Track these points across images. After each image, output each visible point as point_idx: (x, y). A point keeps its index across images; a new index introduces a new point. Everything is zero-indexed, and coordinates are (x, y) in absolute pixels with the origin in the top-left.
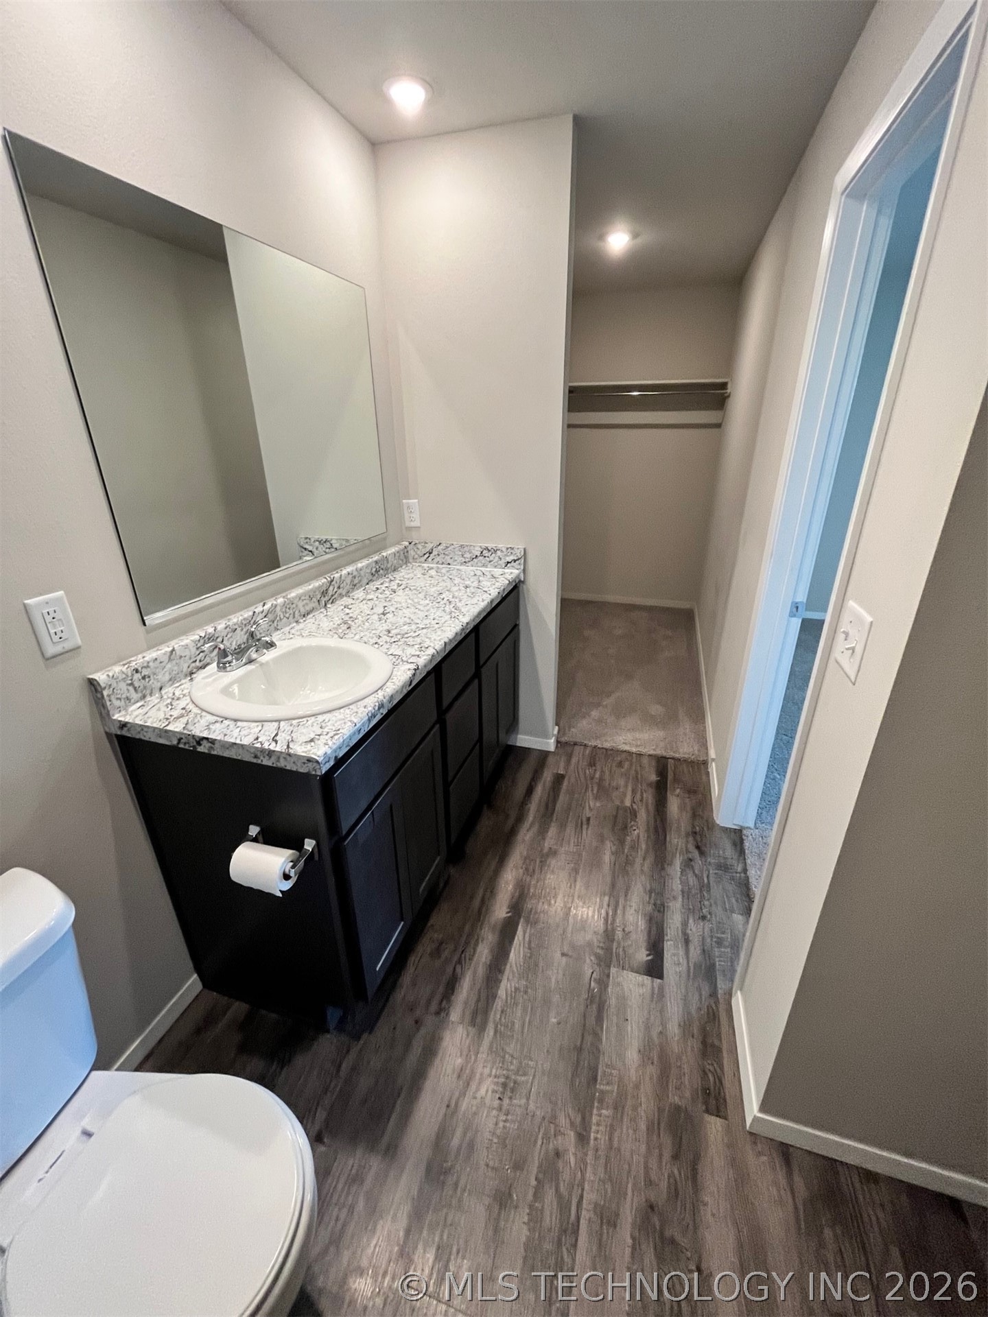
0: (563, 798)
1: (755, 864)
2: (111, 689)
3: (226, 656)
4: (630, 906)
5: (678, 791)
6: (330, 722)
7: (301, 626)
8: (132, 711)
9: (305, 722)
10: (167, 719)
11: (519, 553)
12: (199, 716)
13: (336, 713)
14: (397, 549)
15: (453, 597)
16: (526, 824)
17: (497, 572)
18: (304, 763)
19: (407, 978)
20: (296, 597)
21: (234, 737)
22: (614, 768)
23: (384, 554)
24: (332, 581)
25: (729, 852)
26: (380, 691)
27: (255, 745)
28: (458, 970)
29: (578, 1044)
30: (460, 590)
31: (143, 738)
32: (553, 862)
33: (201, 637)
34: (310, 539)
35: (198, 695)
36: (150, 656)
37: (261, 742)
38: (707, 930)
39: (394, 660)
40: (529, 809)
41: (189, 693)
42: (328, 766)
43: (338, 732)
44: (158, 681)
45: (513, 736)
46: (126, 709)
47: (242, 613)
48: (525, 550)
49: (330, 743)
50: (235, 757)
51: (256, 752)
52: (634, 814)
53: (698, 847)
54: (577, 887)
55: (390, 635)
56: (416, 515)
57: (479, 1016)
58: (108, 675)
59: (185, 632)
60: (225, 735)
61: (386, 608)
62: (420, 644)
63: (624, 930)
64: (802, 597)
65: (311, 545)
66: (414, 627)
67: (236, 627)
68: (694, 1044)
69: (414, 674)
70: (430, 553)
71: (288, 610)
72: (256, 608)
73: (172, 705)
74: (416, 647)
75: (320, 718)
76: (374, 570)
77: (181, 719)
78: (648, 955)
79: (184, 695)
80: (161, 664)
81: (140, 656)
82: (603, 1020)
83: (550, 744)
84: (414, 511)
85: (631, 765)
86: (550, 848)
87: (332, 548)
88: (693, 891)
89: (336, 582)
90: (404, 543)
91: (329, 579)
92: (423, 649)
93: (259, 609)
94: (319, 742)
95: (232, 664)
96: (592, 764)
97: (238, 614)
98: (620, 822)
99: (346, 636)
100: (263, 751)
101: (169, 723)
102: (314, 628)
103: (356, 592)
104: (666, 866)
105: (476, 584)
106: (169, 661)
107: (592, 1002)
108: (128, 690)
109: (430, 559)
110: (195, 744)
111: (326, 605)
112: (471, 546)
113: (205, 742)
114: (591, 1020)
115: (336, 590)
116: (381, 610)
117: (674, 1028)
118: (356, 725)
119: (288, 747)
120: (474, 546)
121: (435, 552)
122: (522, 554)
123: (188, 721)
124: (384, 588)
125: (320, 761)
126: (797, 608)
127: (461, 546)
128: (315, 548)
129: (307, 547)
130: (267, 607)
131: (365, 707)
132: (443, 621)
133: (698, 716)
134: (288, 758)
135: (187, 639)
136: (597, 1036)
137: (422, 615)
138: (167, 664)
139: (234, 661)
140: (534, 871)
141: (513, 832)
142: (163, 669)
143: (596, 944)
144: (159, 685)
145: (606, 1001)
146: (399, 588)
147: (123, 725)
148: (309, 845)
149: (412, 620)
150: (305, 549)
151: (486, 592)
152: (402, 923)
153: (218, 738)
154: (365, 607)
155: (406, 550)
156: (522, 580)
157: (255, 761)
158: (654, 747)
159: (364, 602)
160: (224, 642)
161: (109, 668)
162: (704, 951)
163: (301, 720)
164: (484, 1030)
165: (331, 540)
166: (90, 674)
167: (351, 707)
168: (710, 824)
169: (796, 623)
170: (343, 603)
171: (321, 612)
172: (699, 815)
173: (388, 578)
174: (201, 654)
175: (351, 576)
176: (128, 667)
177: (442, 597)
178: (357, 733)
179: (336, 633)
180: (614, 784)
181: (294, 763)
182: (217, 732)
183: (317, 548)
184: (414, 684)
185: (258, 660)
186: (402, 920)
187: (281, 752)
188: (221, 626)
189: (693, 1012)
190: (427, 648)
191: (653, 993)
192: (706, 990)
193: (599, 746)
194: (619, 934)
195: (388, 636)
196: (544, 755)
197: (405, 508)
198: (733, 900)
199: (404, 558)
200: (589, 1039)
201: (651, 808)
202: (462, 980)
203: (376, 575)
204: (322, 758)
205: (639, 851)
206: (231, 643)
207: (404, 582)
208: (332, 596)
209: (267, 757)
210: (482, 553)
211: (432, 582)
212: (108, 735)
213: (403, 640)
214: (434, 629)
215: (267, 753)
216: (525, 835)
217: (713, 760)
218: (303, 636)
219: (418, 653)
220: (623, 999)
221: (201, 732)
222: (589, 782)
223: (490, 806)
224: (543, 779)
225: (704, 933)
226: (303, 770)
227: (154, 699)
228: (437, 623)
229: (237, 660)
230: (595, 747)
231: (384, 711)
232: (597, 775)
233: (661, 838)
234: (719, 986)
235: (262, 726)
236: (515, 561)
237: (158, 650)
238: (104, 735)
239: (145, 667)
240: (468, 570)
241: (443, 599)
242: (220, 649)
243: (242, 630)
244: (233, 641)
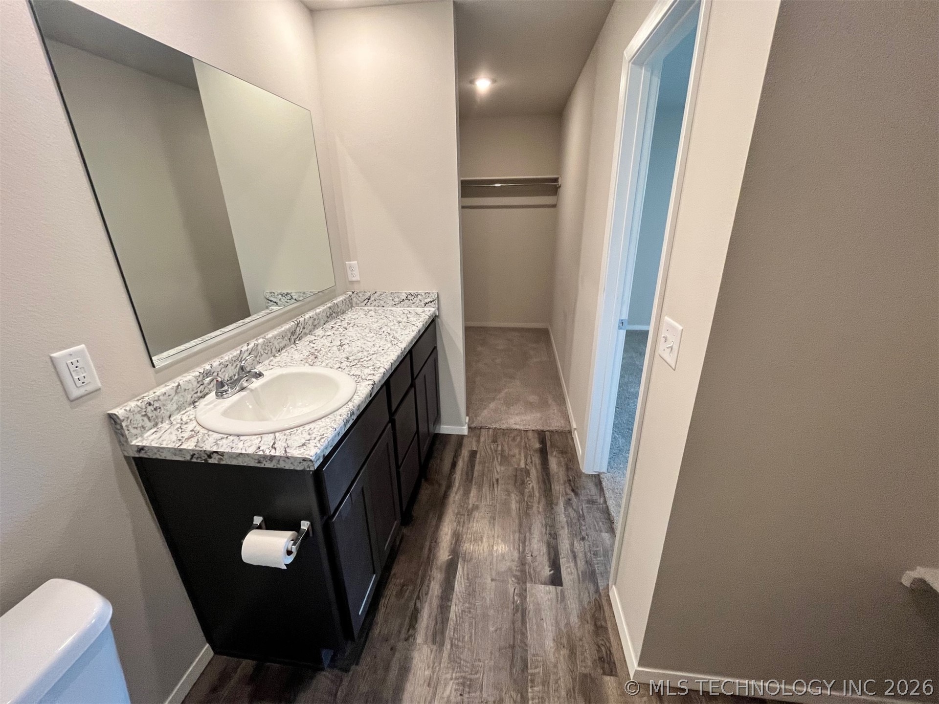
0: (478, 468)
1: (611, 497)
2: (129, 421)
3: (223, 386)
4: (534, 538)
5: (554, 453)
6: (316, 429)
7: (278, 359)
8: (147, 437)
9: (295, 431)
10: (180, 440)
11: (434, 296)
12: (206, 435)
13: (319, 422)
14: (344, 297)
15: (391, 330)
16: (455, 489)
17: (419, 310)
18: (300, 463)
19: (380, 617)
20: (272, 337)
21: (240, 449)
22: (510, 443)
23: (335, 302)
24: (298, 324)
25: (594, 491)
26: (349, 402)
27: (258, 453)
28: (418, 604)
29: (512, 643)
30: (394, 324)
31: (160, 458)
32: (476, 514)
33: (200, 373)
34: (274, 293)
35: (202, 419)
36: (160, 391)
37: (262, 450)
38: (587, 546)
39: (356, 379)
40: (455, 478)
41: (195, 417)
42: (319, 463)
43: (324, 436)
44: (168, 411)
45: (437, 427)
46: (142, 436)
47: (231, 352)
48: (438, 293)
49: (319, 445)
50: (242, 464)
51: (260, 459)
52: (528, 473)
53: (573, 490)
54: (496, 529)
55: (349, 360)
56: (356, 272)
57: (437, 637)
58: (126, 410)
59: (187, 370)
60: (232, 448)
61: (342, 341)
62: (373, 365)
63: (532, 555)
64: (625, 317)
65: (275, 298)
66: (366, 353)
67: (228, 363)
68: (590, 627)
69: (373, 388)
70: (369, 299)
71: (267, 348)
72: (242, 347)
73: (182, 429)
74: (371, 368)
75: (307, 427)
76: (329, 313)
77: (191, 439)
78: (550, 571)
79: (191, 420)
80: (170, 397)
81: (151, 392)
82: (526, 623)
83: (465, 430)
84: (355, 270)
85: (521, 439)
86: (474, 504)
87: (293, 299)
88: (574, 521)
89: (302, 325)
90: (348, 293)
91: (296, 322)
92: (376, 369)
93: (245, 348)
94: (309, 445)
95: (228, 392)
96: (494, 441)
97: (228, 353)
98: (519, 479)
99: (315, 364)
100: (265, 457)
101: (182, 443)
102: (288, 360)
103: (316, 331)
104: (554, 506)
105: (405, 320)
106: (175, 394)
107: (517, 611)
108: (143, 420)
109: (369, 304)
110: (206, 457)
111: (295, 342)
112: (398, 293)
113: (215, 455)
114: (518, 624)
115: (301, 330)
116: (339, 343)
117: (574, 620)
118: (336, 430)
119: (286, 451)
120: (401, 293)
121: (372, 299)
122: (436, 296)
123: (198, 439)
124: (337, 327)
125: (313, 460)
126: (623, 323)
127: (392, 293)
128: (278, 300)
129: (272, 299)
130: (250, 346)
131: (340, 415)
132: (387, 348)
133: (561, 400)
134: (287, 460)
135: (189, 375)
136: (524, 634)
137: (370, 344)
138: (174, 396)
139: (229, 390)
140: (464, 522)
141: (445, 496)
142: (171, 401)
143: (514, 568)
144: (168, 413)
145: (526, 608)
146: (349, 326)
147: (141, 449)
148: (304, 526)
149: (364, 349)
150: (271, 301)
151: (414, 325)
152: (375, 575)
153: (226, 451)
154: (326, 342)
155: (350, 298)
156: (437, 315)
157: (258, 465)
158: (535, 425)
159: (324, 338)
160: (219, 375)
161: (126, 404)
162: (587, 562)
163: (291, 430)
164: (443, 645)
165: (291, 293)
166: (109, 410)
167: (329, 416)
168: (579, 474)
169: (623, 333)
170: (307, 339)
171: (292, 347)
172: (571, 468)
173: (339, 319)
174: (201, 386)
175: (312, 319)
176: (143, 402)
177: (382, 330)
178: (337, 436)
179: (306, 362)
180: (512, 453)
181: (292, 463)
182: (225, 446)
183: (280, 300)
184: (373, 396)
185: (248, 387)
186: (374, 573)
187: (281, 456)
188: (216, 363)
189: (586, 606)
190: (379, 368)
191: (557, 597)
192: (592, 588)
193: (498, 427)
194: (529, 558)
195: (348, 362)
196: (461, 438)
197: (348, 268)
198: (601, 523)
199: (350, 304)
200: (519, 637)
201: (539, 467)
202: (422, 611)
203: (330, 318)
204: (314, 457)
205: (535, 498)
206: (225, 376)
207: (352, 322)
208: (299, 334)
209: (269, 462)
210: (407, 297)
211: (373, 320)
212: (127, 458)
213: (360, 363)
214: (381, 354)
215: (269, 458)
216: (454, 497)
217: (575, 429)
218: (281, 366)
219: (373, 372)
220: (538, 605)
221: (211, 447)
222: (494, 454)
223: (427, 480)
224: (462, 455)
225: (585, 549)
226: (299, 468)
227: (165, 425)
228: (383, 350)
229: (232, 388)
230: (495, 428)
231: (355, 417)
232: (499, 448)
233: (548, 486)
234: (599, 584)
235: (261, 438)
236: (431, 302)
237: (166, 386)
238: (123, 459)
239: (156, 400)
240: (398, 310)
241: (384, 332)
242: (217, 381)
243: (232, 365)
244: (226, 374)
